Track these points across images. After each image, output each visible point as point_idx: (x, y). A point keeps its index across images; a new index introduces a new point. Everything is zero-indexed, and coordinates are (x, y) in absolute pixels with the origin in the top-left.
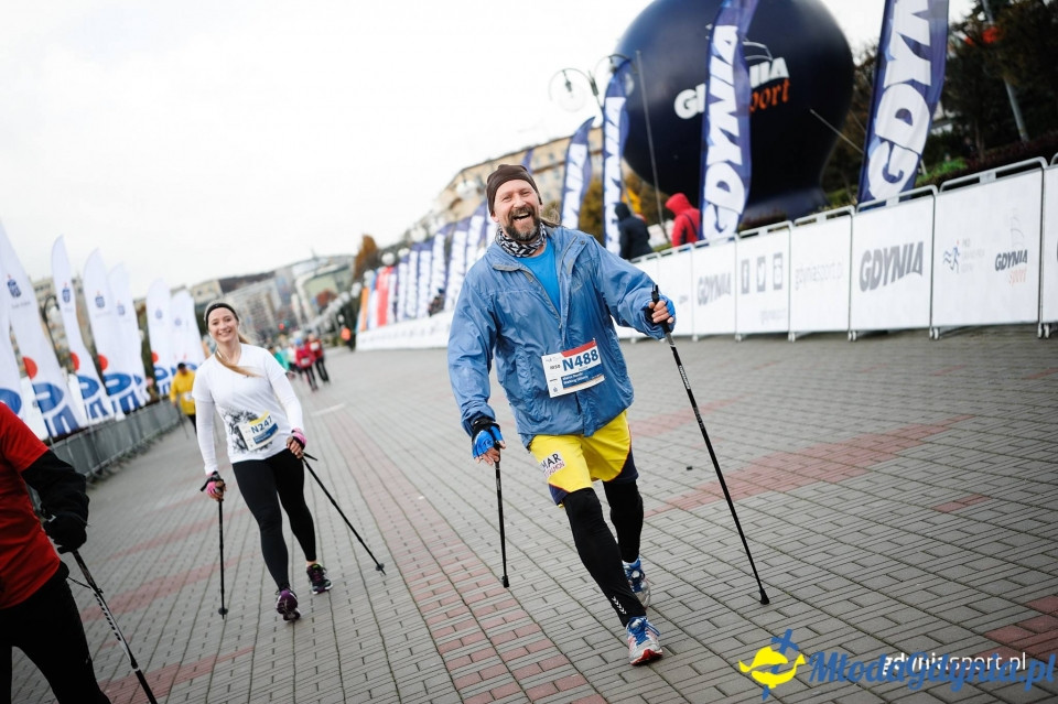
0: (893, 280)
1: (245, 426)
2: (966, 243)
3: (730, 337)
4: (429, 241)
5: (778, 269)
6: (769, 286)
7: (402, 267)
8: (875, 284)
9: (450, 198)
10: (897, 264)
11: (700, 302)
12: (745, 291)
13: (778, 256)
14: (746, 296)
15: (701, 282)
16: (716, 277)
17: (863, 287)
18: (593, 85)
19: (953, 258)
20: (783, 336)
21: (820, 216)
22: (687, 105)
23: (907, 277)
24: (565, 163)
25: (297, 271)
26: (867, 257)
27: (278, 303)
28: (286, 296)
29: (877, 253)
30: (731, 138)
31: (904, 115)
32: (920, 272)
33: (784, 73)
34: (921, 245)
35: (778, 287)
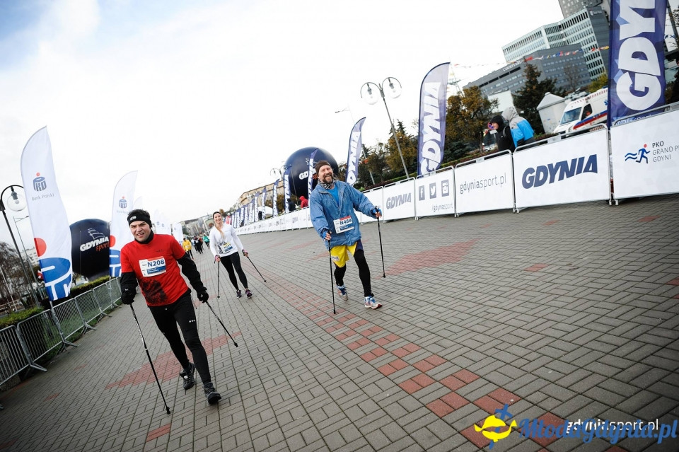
1: (222, 247)
4: (239, 210)
7: (233, 216)
9: (241, 200)
18: (280, 172)
22: (302, 176)
24: (273, 190)
25: (204, 219)
27: (199, 226)
28: (201, 225)
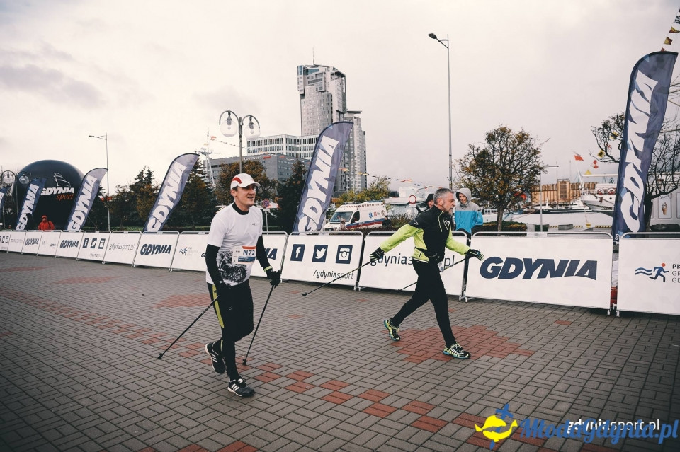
0: (156, 253)
2: (190, 248)
3: (74, 259)
5: (102, 244)
6: (97, 246)
8: (147, 253)
10: (159, 249)
11: (61, 247)
12: (85, 246)
13: (104, 240)
14: (85, 249)
15: (63, 241)
16: (71, 241)
17: (142, 253)
19: (184, 251)
20: (100, 262)
21: (125, 232)
23: (162, 254)
26: (146, 245)
29: (150, 246)
30: (85, 206)
31: (162, 213)
32: (169, 253)
33: (73, 192)
34: (170, 246)
35: (100, 248)
